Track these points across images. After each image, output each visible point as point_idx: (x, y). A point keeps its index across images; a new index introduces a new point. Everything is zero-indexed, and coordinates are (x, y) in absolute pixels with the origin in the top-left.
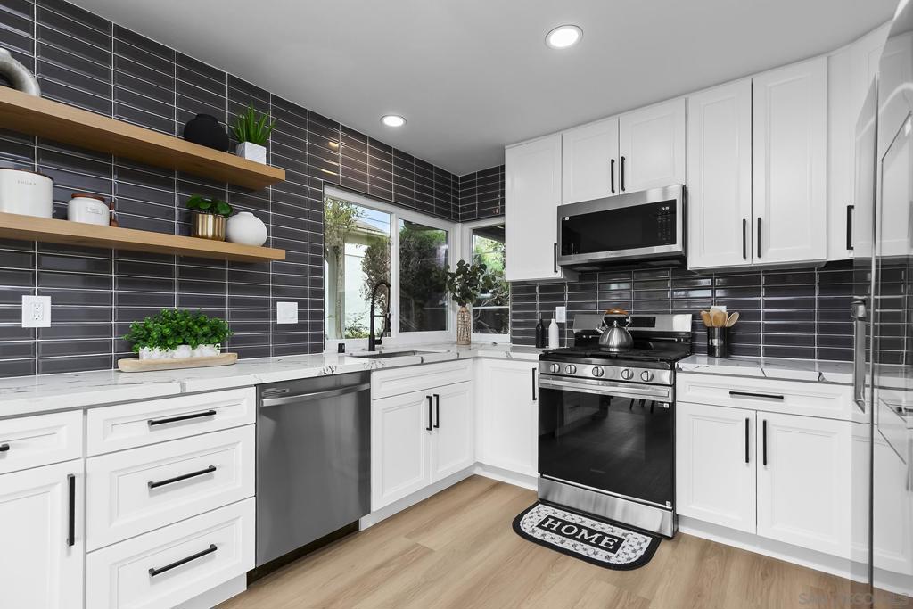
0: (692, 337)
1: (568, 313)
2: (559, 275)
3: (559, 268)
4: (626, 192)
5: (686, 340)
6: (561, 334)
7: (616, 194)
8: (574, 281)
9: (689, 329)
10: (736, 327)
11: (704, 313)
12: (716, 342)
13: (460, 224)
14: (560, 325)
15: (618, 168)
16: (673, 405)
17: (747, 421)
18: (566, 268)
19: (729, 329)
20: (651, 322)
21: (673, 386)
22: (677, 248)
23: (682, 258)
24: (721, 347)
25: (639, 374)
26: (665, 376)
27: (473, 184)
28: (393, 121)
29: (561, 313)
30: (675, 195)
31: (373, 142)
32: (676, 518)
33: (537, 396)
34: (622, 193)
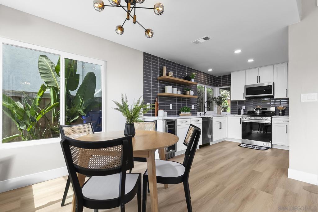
0: (275, 112)
1: (245, 107)
2: (245, 99)
3: (245, 98)
4: (261, 83)
5: (274, 112)
6: (244, 112)
7: (258, 83)
8: (247, 100)
9: (275, 110)
10: (285, 110)
11: (278, 107)
12: (281, 113)
13: (217, 87)
14: (244, 110)
15: (259, 79)
16: (271, 124)
17: (286, 126)
18: (246, 98)
19: (283, 110)
20: (266, 109)
21: (271, 120)
22: (272, 94)
23: (273, 97)
24: (282, 114)
25: (264, 118)
26: (269, 118)
27: (221, 78)
28: (210, 70)
29: (244, 107)
30: (272, 84)
31: (204, 73)
32: (272, 145)
33: (241, 123)
34: (259, 83)
